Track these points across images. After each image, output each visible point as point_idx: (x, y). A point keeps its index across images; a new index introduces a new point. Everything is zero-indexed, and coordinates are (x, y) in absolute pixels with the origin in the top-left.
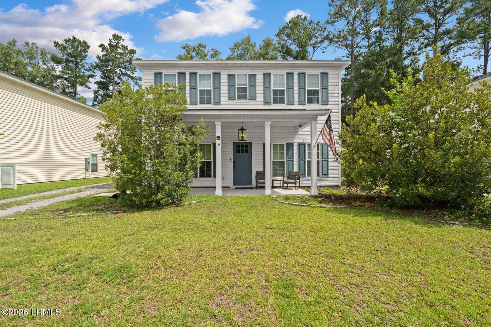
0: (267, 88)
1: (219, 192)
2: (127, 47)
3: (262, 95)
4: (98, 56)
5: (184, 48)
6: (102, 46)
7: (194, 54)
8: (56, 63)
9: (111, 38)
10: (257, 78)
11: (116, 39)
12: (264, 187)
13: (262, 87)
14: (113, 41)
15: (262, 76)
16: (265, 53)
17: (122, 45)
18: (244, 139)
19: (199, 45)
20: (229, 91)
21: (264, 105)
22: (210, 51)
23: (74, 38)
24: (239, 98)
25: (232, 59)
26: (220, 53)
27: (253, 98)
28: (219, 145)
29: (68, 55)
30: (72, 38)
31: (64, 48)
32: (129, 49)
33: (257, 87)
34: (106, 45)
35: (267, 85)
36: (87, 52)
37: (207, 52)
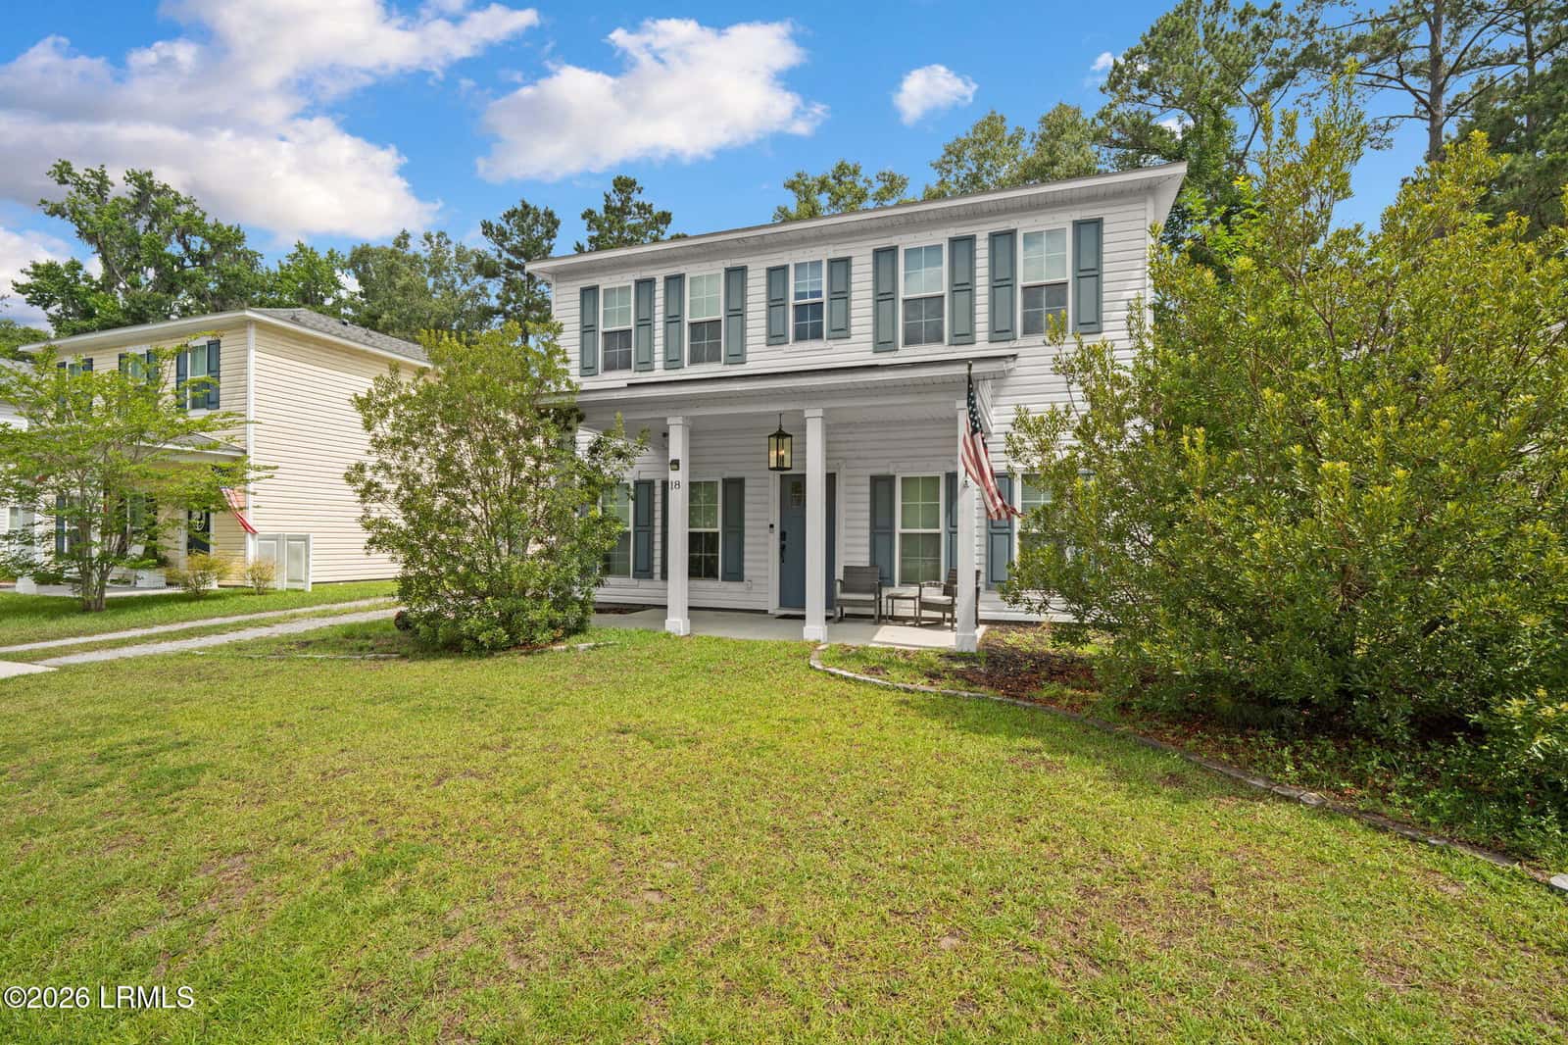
0: (884, 296)
1: (677, 622)
2: (650, 206)
3: (870, 320)
4: (578, 245)
5: (792, 186)
6: (588, 215)
7: (823, 200)
8: (486, 277)
9: (610, 188)
10: (854, 270)
11: (621, 191)
12: (803, 617)
13: (870, 294)
14: (614, 197)
15: (870, 259)
16: (1046, 158)
17: (637, 206)
18: (787, 464)
19: (840, 167)
20: (769, 318)
21: (876, 352)
22: (874, 180)
23: (525, 206)
24: (800, 336)
25: (940, 196)
26: (904, 183)
27: (842, 332)
28: (678, 484)
29: (514, 251)
30: (520, 207)
31: (501, 236)
32: (655, 212)
33: (853, 298)
34: (600, 211)
35: (885, 288)
36: (554, 237)
37: (864, 185)
